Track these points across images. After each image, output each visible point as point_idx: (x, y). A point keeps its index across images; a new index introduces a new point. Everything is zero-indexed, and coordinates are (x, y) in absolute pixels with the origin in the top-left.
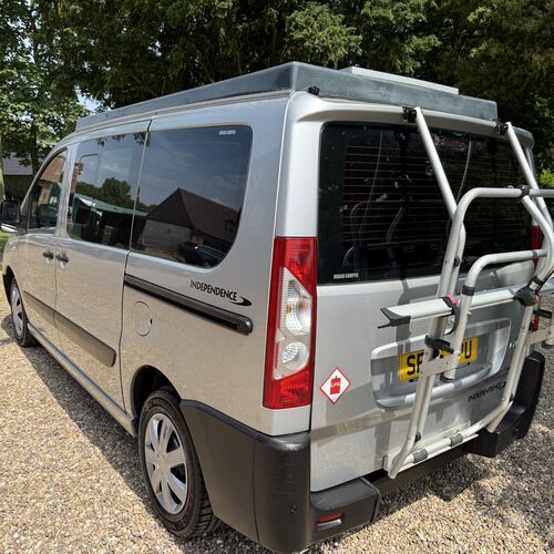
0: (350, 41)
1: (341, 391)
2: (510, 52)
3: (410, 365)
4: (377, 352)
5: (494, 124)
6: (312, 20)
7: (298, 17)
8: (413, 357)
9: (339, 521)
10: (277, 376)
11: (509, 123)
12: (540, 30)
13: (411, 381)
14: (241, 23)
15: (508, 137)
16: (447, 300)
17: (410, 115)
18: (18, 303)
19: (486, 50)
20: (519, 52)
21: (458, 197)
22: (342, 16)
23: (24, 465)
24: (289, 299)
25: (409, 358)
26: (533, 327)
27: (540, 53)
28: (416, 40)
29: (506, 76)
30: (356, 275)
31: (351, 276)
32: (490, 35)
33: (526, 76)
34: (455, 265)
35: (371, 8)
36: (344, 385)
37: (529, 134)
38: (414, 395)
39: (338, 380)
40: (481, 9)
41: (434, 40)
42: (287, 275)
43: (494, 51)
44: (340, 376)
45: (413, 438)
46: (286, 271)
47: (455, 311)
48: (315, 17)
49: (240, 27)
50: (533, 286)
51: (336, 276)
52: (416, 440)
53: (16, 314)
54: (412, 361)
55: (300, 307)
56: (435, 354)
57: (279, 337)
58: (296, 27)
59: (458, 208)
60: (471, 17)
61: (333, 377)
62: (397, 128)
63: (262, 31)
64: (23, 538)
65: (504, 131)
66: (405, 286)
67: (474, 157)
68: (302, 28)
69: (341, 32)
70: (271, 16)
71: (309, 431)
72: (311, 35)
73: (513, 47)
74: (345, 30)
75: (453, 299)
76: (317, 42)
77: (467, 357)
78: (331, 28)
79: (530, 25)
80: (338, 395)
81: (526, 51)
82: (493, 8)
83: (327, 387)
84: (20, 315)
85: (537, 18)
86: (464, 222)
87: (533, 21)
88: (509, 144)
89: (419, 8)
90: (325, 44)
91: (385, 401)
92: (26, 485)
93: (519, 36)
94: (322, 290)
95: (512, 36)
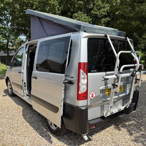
0: (89, 20)
1: (94, 97)
2: (127, 22)
3: (108, 91)
4: (101, 88)
5: (124, 38)
7: (76, 15)
8: (109, 90)
9: (94, 127)
10: (80, 93)
11: (127, 38)
12: (134, 16)
13: (109, 95)
15: (127, 41)
16: (116, 75)
17: (106, 36)
18: (10, 85)
19: (121, 21)
21: (117, 53)
22: (86, 14)
23: (16, 122)
24: (82, 76)
25: (108, 90)
26: (136, 83)
27: (134, 22)
28: (104, 19)
29: (126, 28)
30: (96, 71)
31: (95, 71)
32: (122, 18)
33: (131, 28)
34: (117, 68)
36: (94, 95)
37: (132, 40)
38: (110, 98)
39: (93, 94)
40: (119, 11)
41: (108, 19)
42: (81, 71)
43: (123, 22)
44: (93, 93)
45: (110, 107)
46: (81, 69)
47: (118, 78)
48: (80, 15)
50: (135, 72)
51: (92, 71)
52: (111, 108)
53: (9, 88)
54: (109, 91)
55: (84, 78)
56: (114, 88)
57: (80, 84)
58: (75, 17)
59: (117, 55)
60: (117, 13)
61: (92, 93)
62: (103, 39)
64: (19, 137)
65: (126, 39)
66: (106, 73)
67: (120, 45)
69: (87, 18)
70: (69, 15)
71: (87, 105)
72: (79, 19)
73: (128, 21)
75: (117, 75)
76: (81, 20)
77: (121, 90)
78: (84, 17)
79: (132, 15)
80: (93, 98)
81: (131, 22)
82: (122, 11)
83: (91, 96)
84: (10, 88)
85: (133, 13)
86: (119, 58)
88: (128, 42)
89: (105, 12)
91: (103, 100)
92: (18, 126)
93: (129, 18)
94: (89, 74)
95: (127, 18)
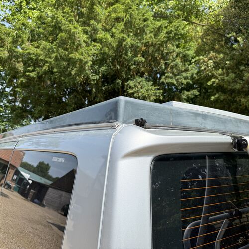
0: (156, 93)
2: (229, 98)
6: (138, 84)
7: (131, 83)
12: (242, 88)
14: (104, 86)
19: (218, 97)
20: (234, 98)
22: (152, 82)
27: (244, 98)
28: (186, 93)
35: (165, 79)
40: (213, 80)
41: (196, 92)
43: (222, 97)
48: (139, 83)
49: (103, 88)
58: (130, 87)
60: (209, 83)
63: (114, 89)
68: (133, 88)
69: (152, 89)
70: (118, 83)
72: (138, 91)
73: (230, 96)
74: (154, 88)
76: (140, 94)
78: (147, 87)
79: (237, 86)
81: (237, 97)
82: (219, 79)
85: (240, 83)
87: (238, 84)
89: (188, 78)
90: (144, 95)
93: (232, 91)
95: (229, 91)
